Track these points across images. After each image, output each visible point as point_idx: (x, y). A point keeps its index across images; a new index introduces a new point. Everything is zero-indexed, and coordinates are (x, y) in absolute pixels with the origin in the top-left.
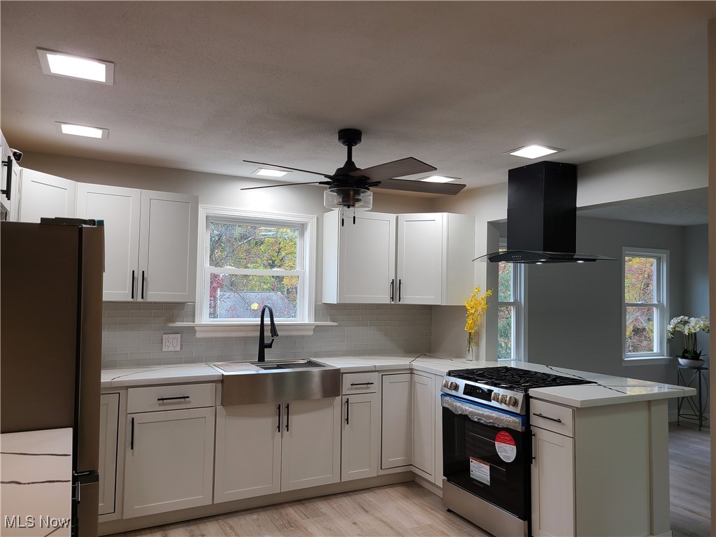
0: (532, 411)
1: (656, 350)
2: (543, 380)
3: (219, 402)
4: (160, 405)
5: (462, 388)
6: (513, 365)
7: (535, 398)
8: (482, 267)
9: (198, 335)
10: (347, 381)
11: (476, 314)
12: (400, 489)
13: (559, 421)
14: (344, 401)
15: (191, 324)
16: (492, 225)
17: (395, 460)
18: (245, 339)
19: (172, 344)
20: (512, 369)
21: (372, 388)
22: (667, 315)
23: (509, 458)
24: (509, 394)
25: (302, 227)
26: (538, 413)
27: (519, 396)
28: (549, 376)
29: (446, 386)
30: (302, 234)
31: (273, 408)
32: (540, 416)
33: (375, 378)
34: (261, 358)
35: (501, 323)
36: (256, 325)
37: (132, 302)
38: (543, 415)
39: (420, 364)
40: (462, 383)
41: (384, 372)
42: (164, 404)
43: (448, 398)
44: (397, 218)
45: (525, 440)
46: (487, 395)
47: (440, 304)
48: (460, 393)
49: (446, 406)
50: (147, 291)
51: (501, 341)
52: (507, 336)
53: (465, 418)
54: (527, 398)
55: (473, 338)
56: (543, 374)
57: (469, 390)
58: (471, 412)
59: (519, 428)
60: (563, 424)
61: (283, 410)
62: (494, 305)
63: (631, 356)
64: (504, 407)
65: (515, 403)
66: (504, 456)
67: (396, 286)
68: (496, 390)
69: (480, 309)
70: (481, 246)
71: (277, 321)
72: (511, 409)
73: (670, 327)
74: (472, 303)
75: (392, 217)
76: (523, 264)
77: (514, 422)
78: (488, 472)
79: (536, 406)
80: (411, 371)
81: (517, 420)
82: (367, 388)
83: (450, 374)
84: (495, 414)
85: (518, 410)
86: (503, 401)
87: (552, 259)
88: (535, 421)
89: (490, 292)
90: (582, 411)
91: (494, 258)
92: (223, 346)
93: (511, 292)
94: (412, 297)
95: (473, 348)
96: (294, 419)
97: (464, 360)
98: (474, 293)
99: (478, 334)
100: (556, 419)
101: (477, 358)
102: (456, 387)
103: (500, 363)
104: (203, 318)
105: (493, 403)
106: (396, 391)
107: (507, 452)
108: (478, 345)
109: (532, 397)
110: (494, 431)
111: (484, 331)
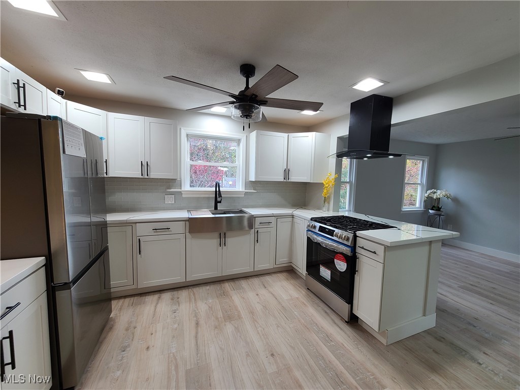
0: (358, 244)
1: (418, 205)
2: (365, 225)
3: (187, 231)
4: (154, 232)
5: (318, 228)
6: (346, 214)
7: (360, 237)
8: (333, 161)
9: (183, 196)
10: (258, 221)
11: (329, 187)
12: (285, 274)
13: (375, 253)
14: (256, 232)
15: (179, 190)
16: (340, 139)
17: (283, 260)
18: (208, 198)
19: (170, 200)
20: (347, 217)
21: (271, 225)
22: (425, 189)
23: (342, 269)
24: (344, 234)
25: (239, 141)
26: (361, 246)
27: (351, 236)
28: (368, 222)
29: (309, 226)
30: (239, 145)
31: (217, 234)
32: (362, 248)
33: (273, 220)
34: (216, 208)
35: (342, 192)
36: (213, 191)
37: (141, 178)
38: (364, 248)
39: (299, 213)
40: (318, 225)
41: (278, 217)
42: (157, 232)
43: (310, 232)
44: (288, 135)
45: (352, 261)
46: (331, 233)
47: (309, 181)
48: (317, 230)
49: (309, 236)
50: (150, 173)
51: (342, 200)
52: (344, 197)
53: (318, 244)
54: (355, 237)
55: (326, 200)
56: (364, 220)
57: (321, 229)
58: (322, 242)
59: (349, 254)
60: (377, 255)
61: (222, 235)
62: (338, 182)
63: (406, 208)
64: (340, 240)
65: (348, 239)
66: (339, 267)
67: (287, 172)
68: (336, 230)
69: (331, 185)
70: (333, 149)
71: (221, 189)
72: (345, 242)
73: (426, 195)
74: (327, 181)
75: (285, 135)
76: (355, 160)
77: (347, 250)
78: (330, 274)
79: (360, 242)
80: (293, 216)
81: (349, 249)
82: (268, 225)
83: (312, 219)
84: (335, 245)
85: (349, 244)
86: (340, 237)
87: (375, 156)
88: (358, 250)
89: (337, 175)
90: (390, 248)
91: (340, 155)
92: (196, 202)
93: (348, 176)
94: (295, 178)
95: (326, 204)
96: (228, 240)
97: (321, 211)
98: (328, 176)
99: (329, 197)
100: (373, 251)
101: (328, 210)
102: (315, 227)
103: (340, 214)
104: (186, 187)
105: (334, 238)
106: (284, 227)
107: (341, 266)
108: (329, 203)
109: (358, 237)
110: (335, 253)
111: (333, 196)
